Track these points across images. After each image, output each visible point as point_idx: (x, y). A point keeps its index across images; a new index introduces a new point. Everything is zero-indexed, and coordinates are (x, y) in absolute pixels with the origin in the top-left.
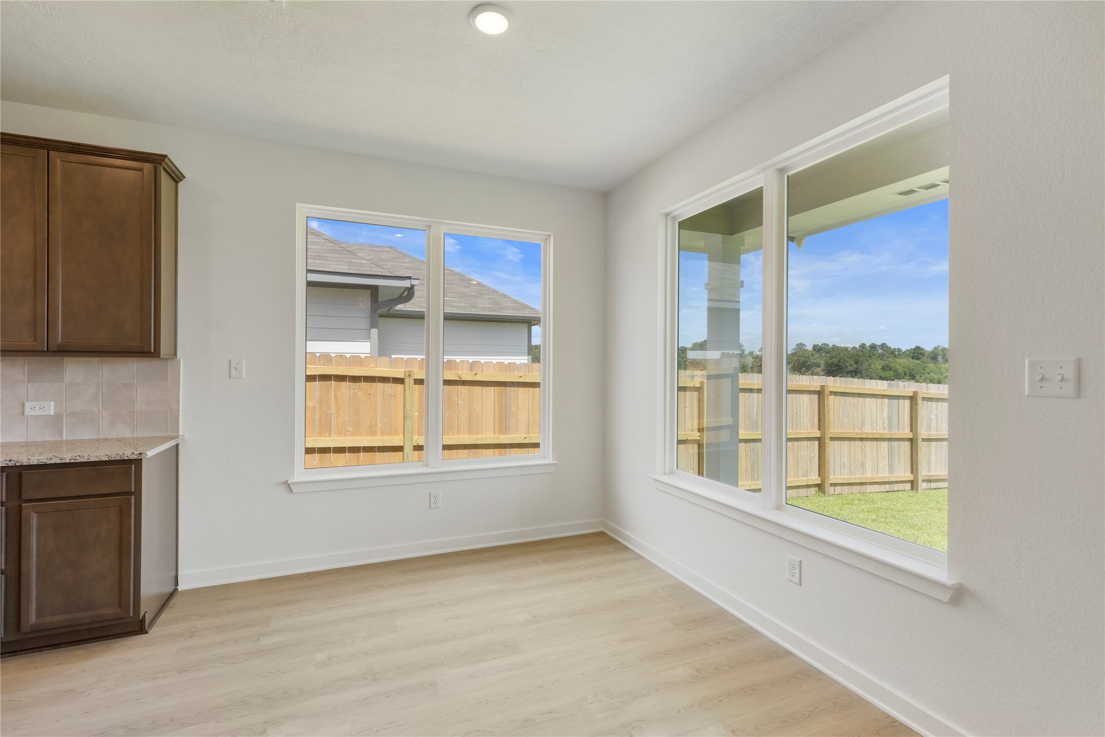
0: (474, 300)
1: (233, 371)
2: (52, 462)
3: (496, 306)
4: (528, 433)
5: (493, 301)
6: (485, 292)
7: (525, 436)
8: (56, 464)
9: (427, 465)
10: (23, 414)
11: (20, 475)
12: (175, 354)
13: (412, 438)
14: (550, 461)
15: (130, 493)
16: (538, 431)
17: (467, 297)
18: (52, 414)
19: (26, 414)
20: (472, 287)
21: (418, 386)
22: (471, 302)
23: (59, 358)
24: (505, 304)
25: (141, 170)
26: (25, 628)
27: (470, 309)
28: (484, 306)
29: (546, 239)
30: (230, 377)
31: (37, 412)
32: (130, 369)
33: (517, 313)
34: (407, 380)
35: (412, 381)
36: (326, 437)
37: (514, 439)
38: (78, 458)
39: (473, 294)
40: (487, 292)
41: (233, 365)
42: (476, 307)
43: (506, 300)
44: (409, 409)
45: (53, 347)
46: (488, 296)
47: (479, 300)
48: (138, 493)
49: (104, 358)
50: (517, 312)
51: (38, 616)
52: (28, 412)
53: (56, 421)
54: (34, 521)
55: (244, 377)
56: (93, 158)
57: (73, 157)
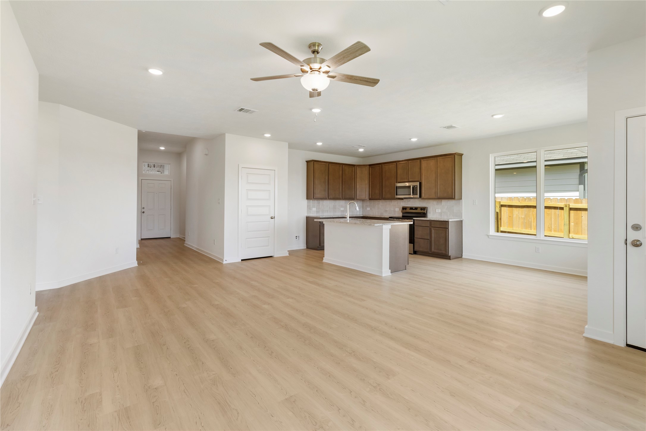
9: (537, 237)
11: (431, 222)
12: (461, 199)
15: (447, 228)
18: (440, 212)
21: (573, 211)
23: (441, 200)
25: (452, 157)
26: (432, 251)
30: (473, 204)
32: (451, 203)
34: (565, 208)
35: (568, 209)
36: (529, 229)
41: (474, 201)
45: (438, 198)
48: (448, 228)
49: (447, 200)
51: (434, 250)
52: (437, 212)
53: (441, 214)
54: (433, 231)
55: (477, 204)
56: (444, 157)
57: (441, 158)
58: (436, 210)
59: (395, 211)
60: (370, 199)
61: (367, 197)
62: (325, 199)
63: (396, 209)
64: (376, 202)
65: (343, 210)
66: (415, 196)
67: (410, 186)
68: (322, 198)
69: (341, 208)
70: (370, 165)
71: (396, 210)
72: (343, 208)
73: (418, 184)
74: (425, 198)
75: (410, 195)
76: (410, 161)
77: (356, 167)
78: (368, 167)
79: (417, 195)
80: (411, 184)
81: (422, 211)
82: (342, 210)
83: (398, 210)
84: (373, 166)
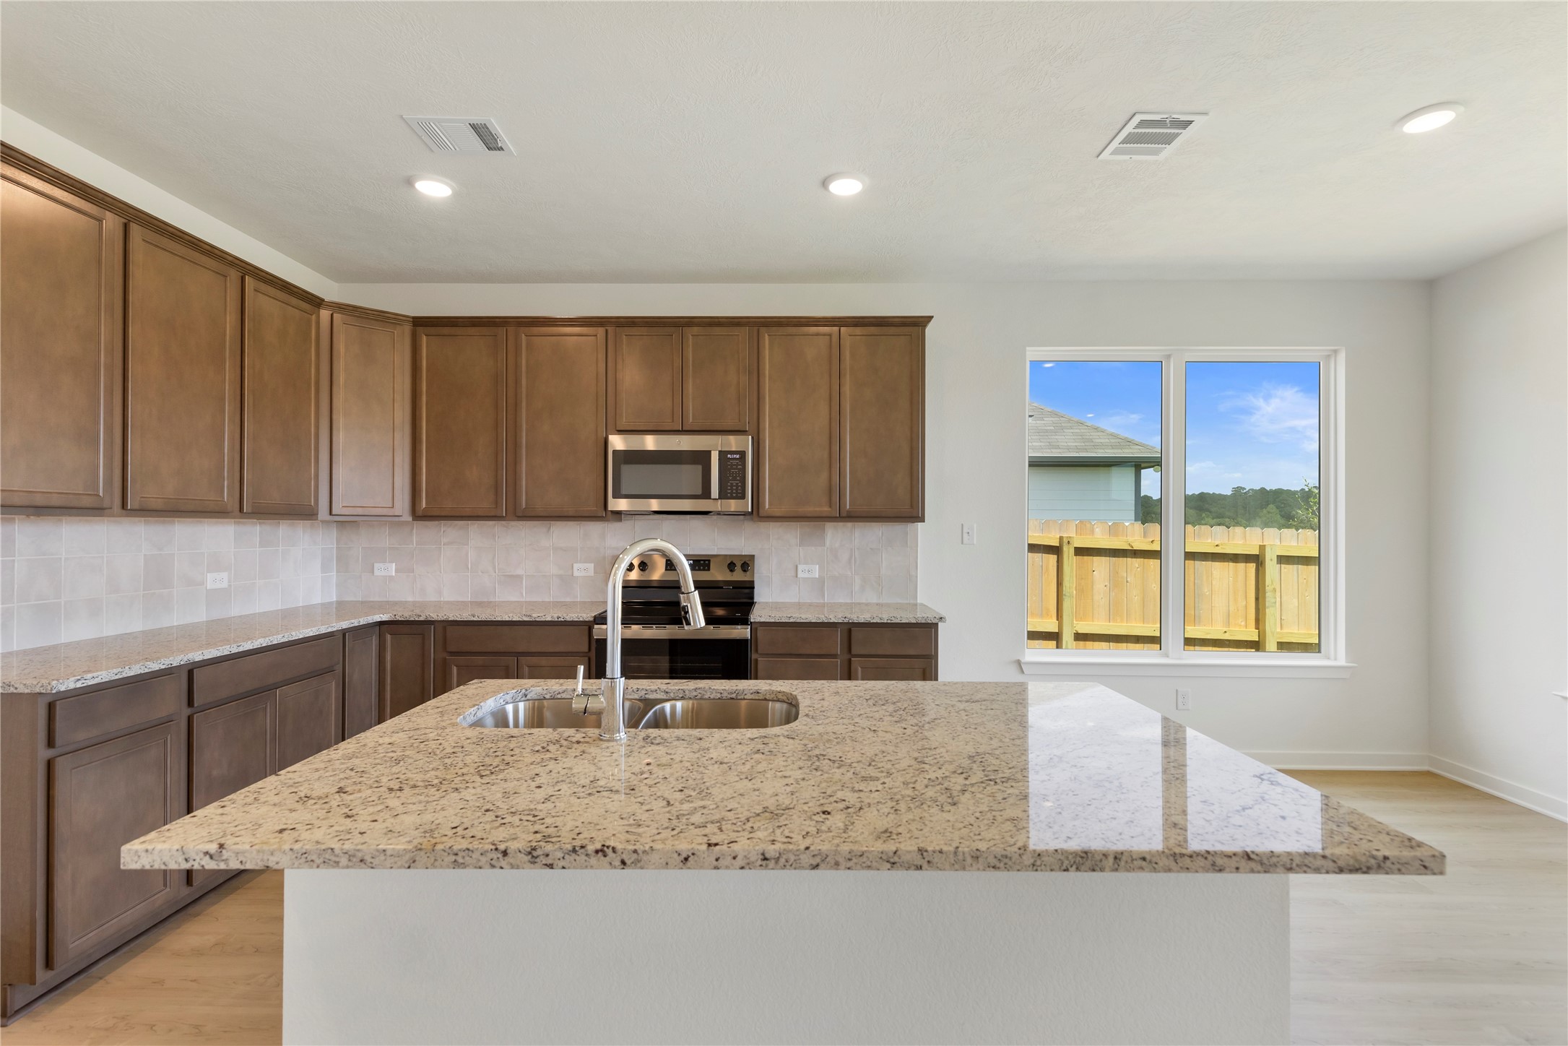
0: (1053, 437)
1: (965, 535)
2: (875, 621)
3: (1086, 444)
4: (1228, 624)
5: (1080, 437)
6: (1066, 425)
7: (1225, 629)
8: (877, 623)
10: (797, 577)
11: (850, 631)
13: (1072, 623)
14: (1342, 661)
15: (931, 656)
16: (1243, 623)
17: (1041, 434)
18: (817, 576)
19: (799, 576)
20: (1045, 419)
22: (1048, 441)
24: (1099, 441)
25: (909, 335)
27: (1049, 451)
28: (1069, 444)
29: (1329, 356)
30: (962, 543)
31: (806, 575)
33: (1120, 453)
34: (1065, 548)
35: (1072, 551)
37: (1208, 634)
38: (893, 619)
39: (1049, 428)
40: (1069, 425)
41: (965, 530)
42: (1058, 447)
43: (1099, 434)
44: (1068, 585)
45: (844, 514)
46: (1072, 431)
47: (1060, 437)
49: (856, 523)
50: (1120, 451)
52: (800, 575)
53: (819, 584)
54: (859, 675)
55: (975, 543)
56: (872, 330)
57: (858, 330)
58: (800, 568)
59: (567, 580)
60: (419, 515)
61: (402, 505)
62: (94, 510)
63: (576, 566)
64: (449, 532)
65: (225, 585)
66: (733, 505)
67: (709, 452)
68: (55, 501)
69: (210, 576)
70: (421, 323)
71: (576, 573)
72: (225, 575)
73: (746, 444)
74: (777, 512)
75: (706, 494)
76: (695, 330)
77: (325, 314)
78: (407, 328)
79: (743, 497)
80: (714, 445)
81: (738, 576)
82: (218, 585)
83: (591, 573)
84: (446, 330)
